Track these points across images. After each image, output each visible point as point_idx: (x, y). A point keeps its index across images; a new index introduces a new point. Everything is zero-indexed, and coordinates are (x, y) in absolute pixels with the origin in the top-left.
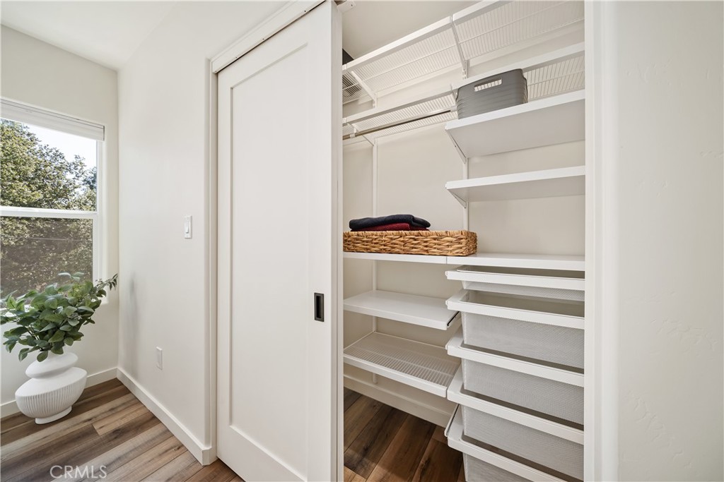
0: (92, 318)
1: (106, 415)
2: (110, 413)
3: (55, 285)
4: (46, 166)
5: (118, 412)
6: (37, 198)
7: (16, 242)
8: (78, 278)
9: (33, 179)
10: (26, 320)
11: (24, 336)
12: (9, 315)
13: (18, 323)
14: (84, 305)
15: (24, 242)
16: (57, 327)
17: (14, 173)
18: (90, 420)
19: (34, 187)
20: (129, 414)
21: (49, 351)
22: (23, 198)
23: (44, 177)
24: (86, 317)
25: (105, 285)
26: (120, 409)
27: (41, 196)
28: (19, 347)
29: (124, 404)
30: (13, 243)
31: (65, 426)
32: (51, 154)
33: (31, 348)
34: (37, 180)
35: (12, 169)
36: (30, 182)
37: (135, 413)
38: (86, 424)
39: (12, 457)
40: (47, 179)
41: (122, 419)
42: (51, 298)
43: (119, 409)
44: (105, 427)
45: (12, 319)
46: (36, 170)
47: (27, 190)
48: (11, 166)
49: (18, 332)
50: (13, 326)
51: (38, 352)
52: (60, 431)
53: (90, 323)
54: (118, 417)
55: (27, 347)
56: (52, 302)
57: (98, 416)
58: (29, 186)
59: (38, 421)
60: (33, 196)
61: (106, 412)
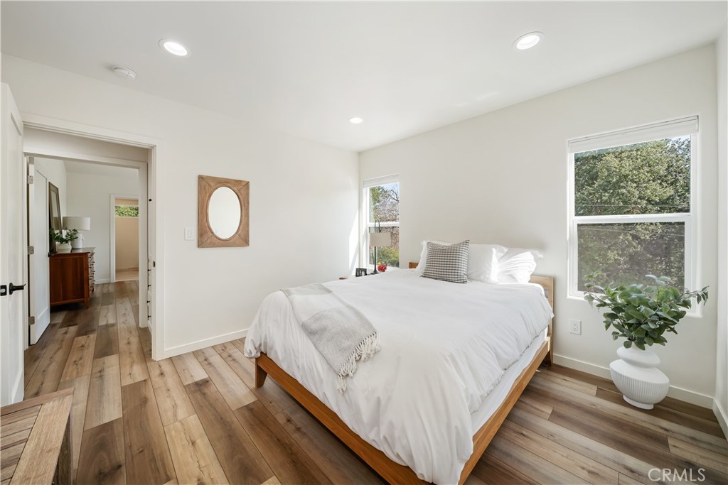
0: (676, 327)
1: (683, 438)
2: (690, 441)
3: (640, 286)
4: (677, 161)
5: (700, 447)
6: (668, 194)
7: (651, 237)
8: (663, 282)
9: (666, 176)
10: (618, 309)
11: (617, 321)
12: (607, 301)
13: (613, 310)
14: (661, 311)
15: (657, 237)
16: (639, 324)
17: (649, 175)
18: (666, 430)
19: (664, 184)
20: (713, 460)
21: (633, 343)
22: (656, 196)
23: (676, 172)
24: (667, 324)
25: (691, 296)
26: (704, 446)
27: (672, 192)
28: (612, 329)
29: (710, 444)
30: (648, 237)
31: (644, 419)
32: (683, 146)
33: (621, 333)
34: (670, 177)
35: (648, 172)
36: (662, 179)
37: (721, 465)
38: (662, 431)
39: (602, 410)
40: (679, 173)
41: (701, 457)
42: (634, 296)
43: (701, 445)
44: (679, 449)
45: (609, 305)
46: (669, 167)
47: (658, 188)
48: (646, 169)
49: (612, 316)
50: (609, 310)
51: (626, 339)
52: (639, 419)
53: (672, 332)
54: (697, 451)
55: (618, 331)
56: (634, 300)
57: (676, 433)
58: (661, 184)
59: (625, 398)
60: (664, 193)
61: (685, 436)
